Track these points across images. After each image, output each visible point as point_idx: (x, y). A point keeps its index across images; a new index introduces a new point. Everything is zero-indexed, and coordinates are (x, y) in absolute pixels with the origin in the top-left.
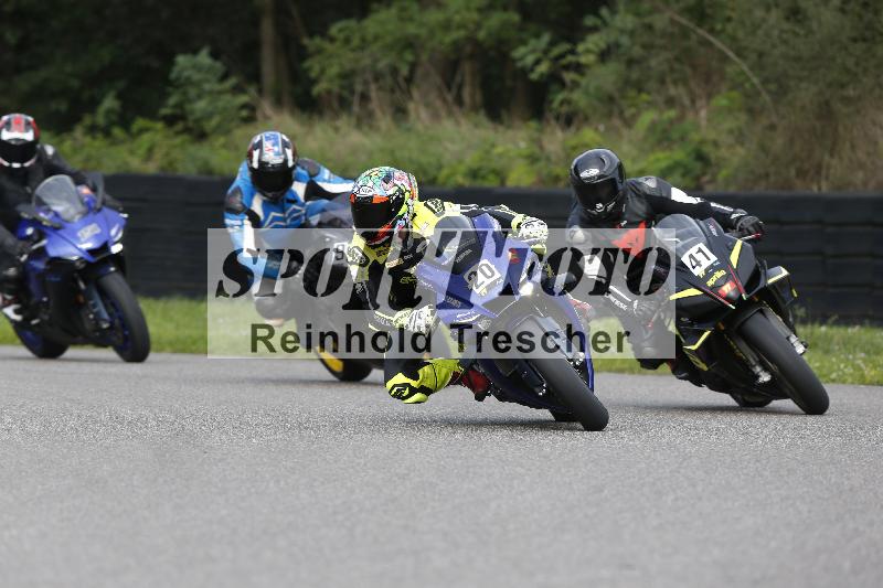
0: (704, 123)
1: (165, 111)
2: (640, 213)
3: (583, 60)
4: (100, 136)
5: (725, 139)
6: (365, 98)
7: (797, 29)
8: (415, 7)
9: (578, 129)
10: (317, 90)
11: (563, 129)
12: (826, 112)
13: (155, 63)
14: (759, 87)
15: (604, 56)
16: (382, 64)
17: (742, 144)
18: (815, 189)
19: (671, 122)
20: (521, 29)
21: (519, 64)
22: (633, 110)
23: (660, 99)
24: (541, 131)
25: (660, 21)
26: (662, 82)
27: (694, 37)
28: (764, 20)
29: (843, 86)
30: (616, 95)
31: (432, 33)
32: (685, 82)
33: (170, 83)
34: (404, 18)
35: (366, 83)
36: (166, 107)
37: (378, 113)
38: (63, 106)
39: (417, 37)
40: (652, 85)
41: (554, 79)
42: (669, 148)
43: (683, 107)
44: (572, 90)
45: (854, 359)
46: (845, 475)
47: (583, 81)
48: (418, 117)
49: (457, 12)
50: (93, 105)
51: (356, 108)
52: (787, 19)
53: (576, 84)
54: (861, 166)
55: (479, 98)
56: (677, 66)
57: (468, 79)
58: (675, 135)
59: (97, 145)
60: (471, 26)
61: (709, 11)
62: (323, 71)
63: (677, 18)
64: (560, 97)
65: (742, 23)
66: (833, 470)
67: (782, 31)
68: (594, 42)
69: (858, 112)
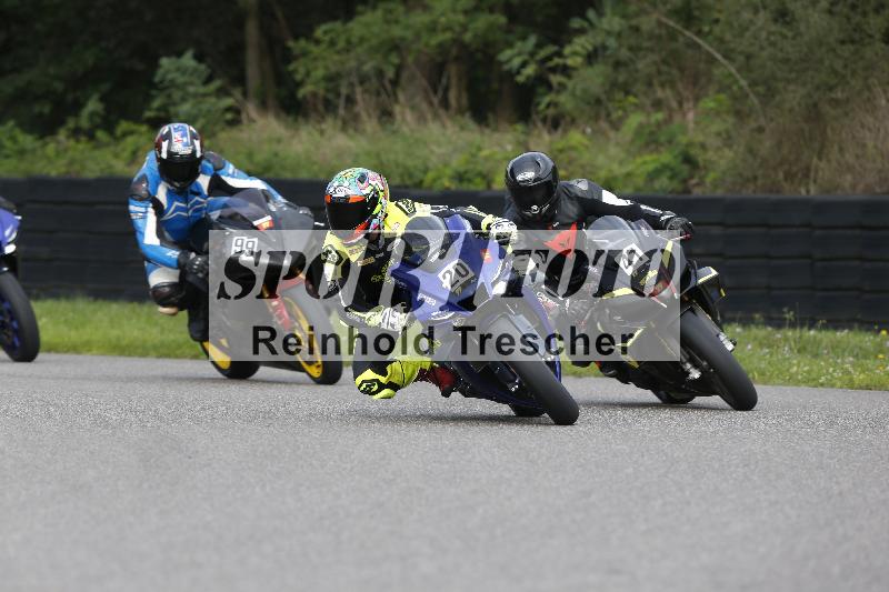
0: (691, 125)
1: (149, 114)
2: (572, 215)
3: (570, 62)
4: (83, 138)
5: (713, 142)
6: (350, 100)
7: (785, 31)
8: (401, 9)
9: (565, 131)
10: (302, 93)
11: (549, 132)
12: (814, 114)
13: (140, 66)
14: (747, 89)
15: (591, 58)
16: (367, 67)
17: (730, 146)
18: (803, 191)
19: (659, 125)
20: (509, 31)
21: (506, 67)
22: (620, 113)
23: (648, 103)
24: (527, 134)
25: (647, 23)
26: (650, 84)
27: (681, 39)
28: (751, 22)
29: (831, 89)
30: (603, 97)
31: (418, 36)
32: (672, 85)
33: (153, 85)
34: (389, 21)
35: (352, 85)
36: (150, 110)
37: (364, 115)
38: (47, 109)
39: (403, 39)
40: (639, 87)
41: (541, 81)
42: (657, 150)
43: (671, 110)
44: (558, 92)
45: (843, 363)
46: (835, 479)
47: (570, 84)
48: (404, 120)
49: (443, 14)
50: (77, 107)
51: (342, 112)
52: (776, 21)
53: (562, 87)
54: (850, 169)
55: (464, 101)
56: (664, 68)
57: (454, 81)
58: (663, 139)
59: (81, 148)
60: (457, 29)
61: (696, 13)
62: (308, 74)
63: (664, 20)
64: (547, 99)
65: (730, 25)
66: (822, 474)
67: (770, 33)
68: (581, 44)
69: (846, 114)
